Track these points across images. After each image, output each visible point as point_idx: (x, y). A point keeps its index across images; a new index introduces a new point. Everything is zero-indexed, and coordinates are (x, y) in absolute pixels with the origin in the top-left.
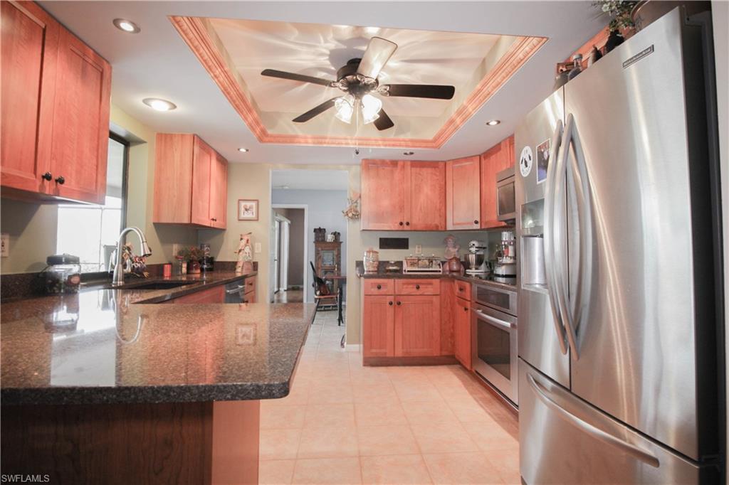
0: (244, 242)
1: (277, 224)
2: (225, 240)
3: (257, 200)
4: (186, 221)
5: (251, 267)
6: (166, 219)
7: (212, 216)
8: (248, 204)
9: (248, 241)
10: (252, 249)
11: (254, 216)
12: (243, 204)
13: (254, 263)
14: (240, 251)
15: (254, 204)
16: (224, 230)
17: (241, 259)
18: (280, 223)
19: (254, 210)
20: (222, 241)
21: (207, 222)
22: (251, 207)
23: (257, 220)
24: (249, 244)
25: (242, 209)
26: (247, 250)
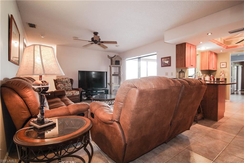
0: (222, 73)
1: (236, 67)
2: (217, 73)
3: (226, 62)
4: (208, 69)
5: (224, 79)
6: (203, 69)
7: (213, 67)
8: (223, 64)
9: (223, 73)
10: (224, 75)
11: (225, 67)
12: (222, 64)
13: (225, 79)
14: (221, 75)
15: (225, 64)
16: (216, 71)
17: (221, 77)
18: (237, 67)
19: (225, 65)
20: (216, 73)
21: (212, 69)
22: (224, 64)
23: (226, 67)
24: (224, 74)
25: (221, 65)
26: (223, 75)
